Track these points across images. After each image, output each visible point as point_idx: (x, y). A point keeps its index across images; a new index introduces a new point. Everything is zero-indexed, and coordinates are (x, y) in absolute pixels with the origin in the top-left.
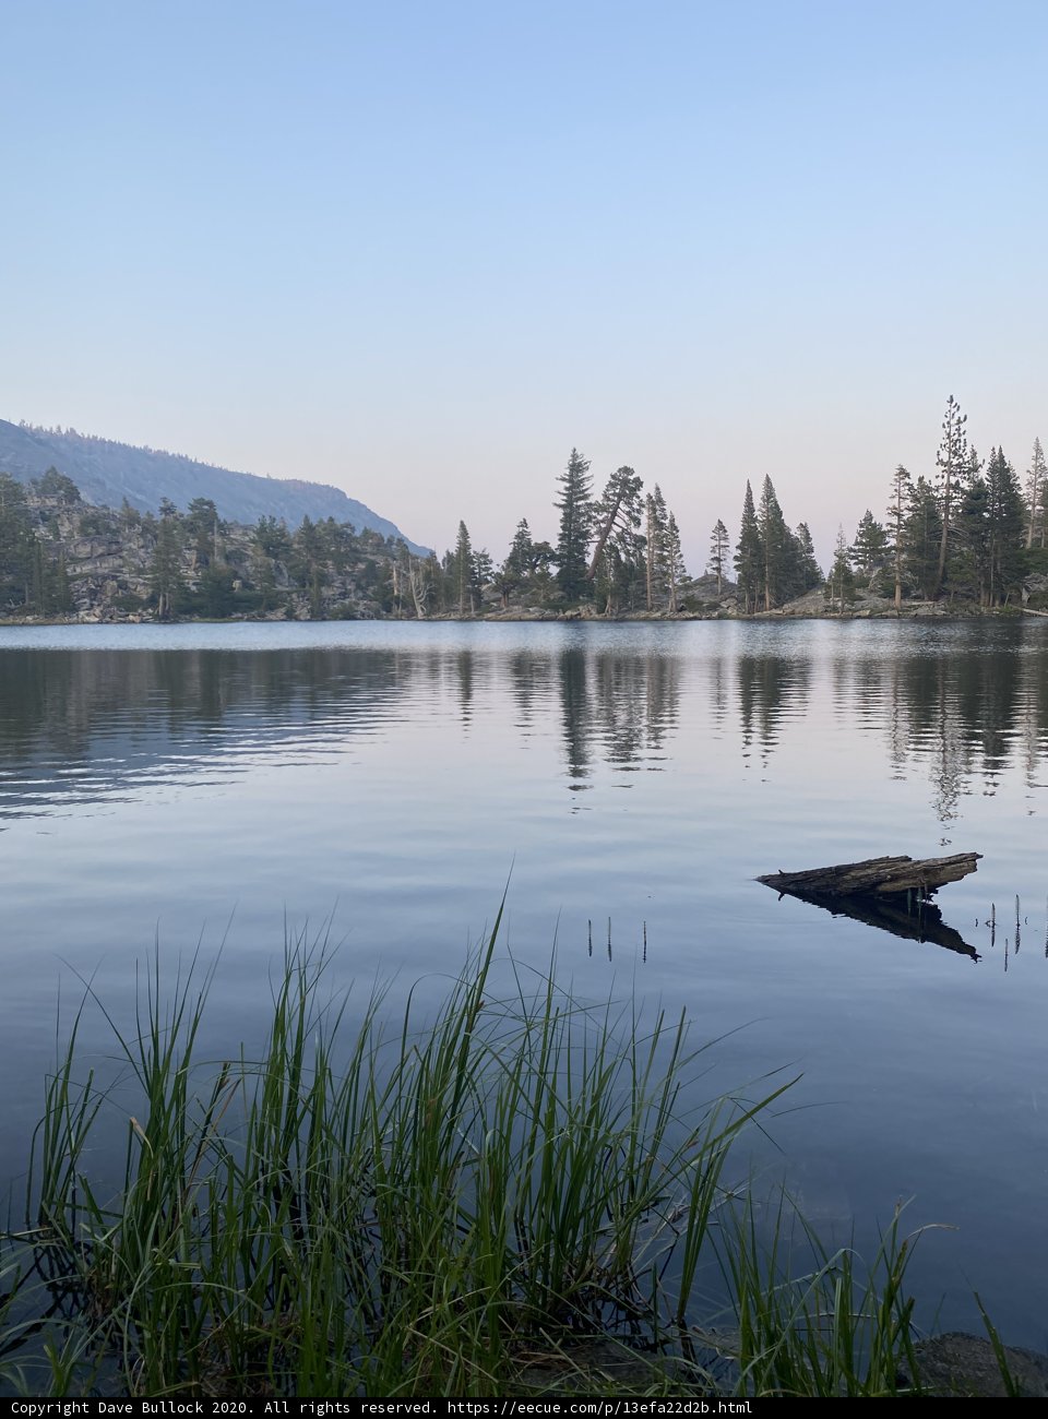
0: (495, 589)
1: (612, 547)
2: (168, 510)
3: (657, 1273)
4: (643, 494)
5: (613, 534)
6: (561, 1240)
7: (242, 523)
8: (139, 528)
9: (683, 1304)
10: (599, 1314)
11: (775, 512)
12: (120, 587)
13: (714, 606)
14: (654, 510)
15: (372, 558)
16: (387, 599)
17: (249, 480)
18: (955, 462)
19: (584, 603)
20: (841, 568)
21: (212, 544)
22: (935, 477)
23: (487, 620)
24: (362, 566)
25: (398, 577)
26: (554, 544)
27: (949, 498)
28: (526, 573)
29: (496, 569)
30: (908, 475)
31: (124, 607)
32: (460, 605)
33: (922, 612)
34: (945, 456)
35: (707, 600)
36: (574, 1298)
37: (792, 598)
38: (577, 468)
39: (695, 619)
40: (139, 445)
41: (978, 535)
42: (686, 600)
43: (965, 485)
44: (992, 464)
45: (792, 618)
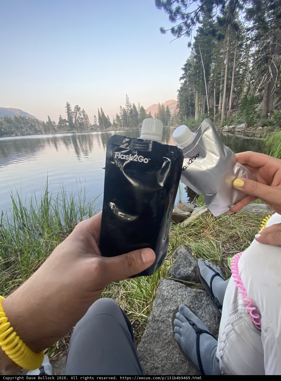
0: (57, 128)
1: (77, 119)
4: (81, 110)
5: (77, 117)
11: (103, 113)
14: (83, 113)
15: (31, 123)
16: (36, 131)
18: (128, 105)
19: (74, 130)
20: (114, 123)
22: (126, 108)
23: (57, 133)
24: (29, 125)
25: (38, 126)
26: (67, 119)
27: (128, 111)
28: (63, 125)
29: (57, 124)
30: (122, 107)
32: (51, 131)
33: (126, 129)
34: (126, 104)
35: (95, 128)
37: (107, 128)
38: (68, 105)
39: (93, 131)
41: (132, 117)
42: (92, 128)
43: (130, 109)
44: (133, 106)
45: (108, 131)
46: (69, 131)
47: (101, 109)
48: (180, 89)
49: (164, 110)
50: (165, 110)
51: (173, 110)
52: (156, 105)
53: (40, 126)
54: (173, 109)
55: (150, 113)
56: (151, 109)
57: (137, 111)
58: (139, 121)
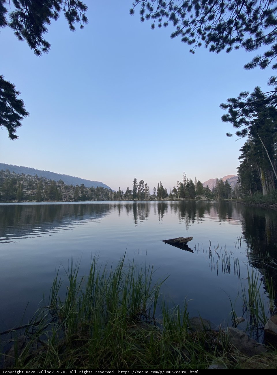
0: (124, 196)
1: (140, 191)
2: (77, 185)
3: (150, 309)
4: (144, 183)
5: (140, 189)
6: (135, 305)
7: (88, 187)
8: (73, 188)
9: (154, 315)
10: (141, 317)
11: (162, 186)
12: (69, 196)
13: (154, 199)
14: (146, 186)
15: (107, 192)
16: (108, 198)
17: (90, 181)
18: (185, 180)
19: (136, 198)
20: (171, 194)
21: (83, 190)
22: (183, 182)
23: (123, 201)
24: (105, 193)
25: (110, 195)
26: (132, 190)
28: (128, 194)
29: (124, 193)
30: (179, 182)
31: (70, 199)
32: (119, 199)
33: (182, 200)
34: (184, 179)
35: (153, 198)
36: (137, 315)
37: (164, 198)
38: (135, 180)
39: (151, 201)
40: (74, 176)
41: (189, 190)
42: (150, 198)
43: (187, 183)
44: (190, 180)
45: (165, 200)
46: (132, 199)
47: (161, 182)
48: (239, 166)
49: (223, 184)
50: (225, 184)
51: (234, 185)
52: (214, 179)
53: (112, 194)
54: (233, 183)
55: (207, 186)
56: (208, 183)
57: (193, 185)
58: (196, 193)
